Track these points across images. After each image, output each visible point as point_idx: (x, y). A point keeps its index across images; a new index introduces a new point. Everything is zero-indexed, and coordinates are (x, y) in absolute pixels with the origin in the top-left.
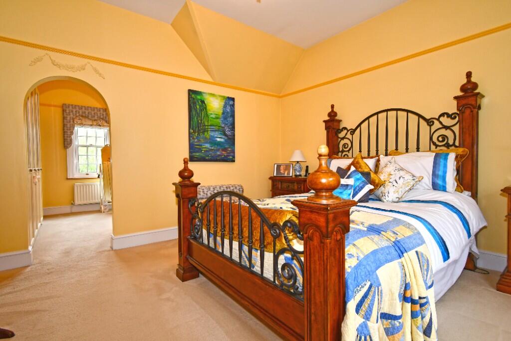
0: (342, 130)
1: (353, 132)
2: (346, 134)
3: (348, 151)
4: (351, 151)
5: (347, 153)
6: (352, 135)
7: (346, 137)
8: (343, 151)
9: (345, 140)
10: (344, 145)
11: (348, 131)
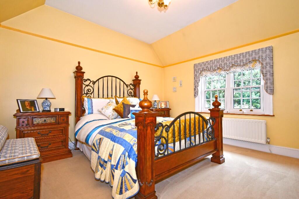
0: (86, 80)
1: (94, 83)
2: (90, 83)
3: (91, 94)
4: (93, 94)
5: (90, 95)
6: (94, 84)
7: (90, 85)
8: (87, 94)
9: (88, 86)
10: (88, 90)
11: (91, 82)
